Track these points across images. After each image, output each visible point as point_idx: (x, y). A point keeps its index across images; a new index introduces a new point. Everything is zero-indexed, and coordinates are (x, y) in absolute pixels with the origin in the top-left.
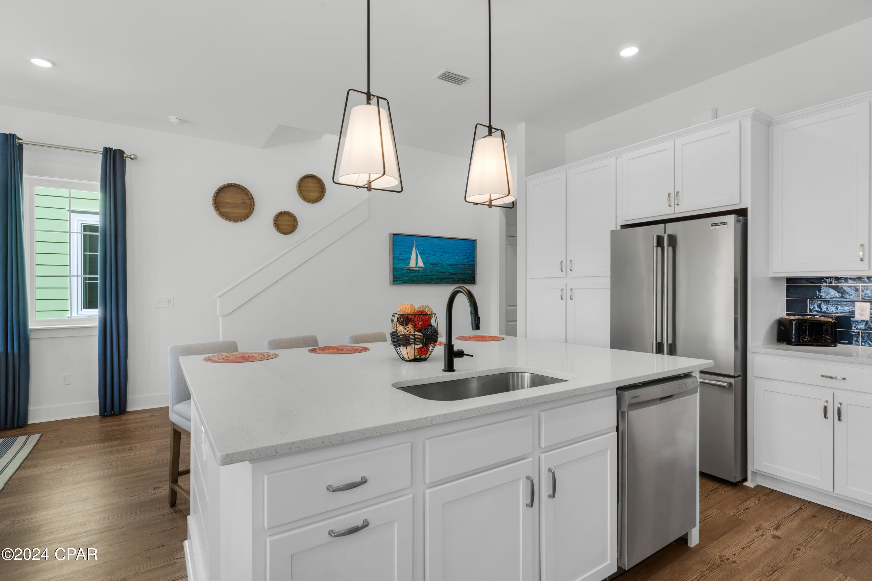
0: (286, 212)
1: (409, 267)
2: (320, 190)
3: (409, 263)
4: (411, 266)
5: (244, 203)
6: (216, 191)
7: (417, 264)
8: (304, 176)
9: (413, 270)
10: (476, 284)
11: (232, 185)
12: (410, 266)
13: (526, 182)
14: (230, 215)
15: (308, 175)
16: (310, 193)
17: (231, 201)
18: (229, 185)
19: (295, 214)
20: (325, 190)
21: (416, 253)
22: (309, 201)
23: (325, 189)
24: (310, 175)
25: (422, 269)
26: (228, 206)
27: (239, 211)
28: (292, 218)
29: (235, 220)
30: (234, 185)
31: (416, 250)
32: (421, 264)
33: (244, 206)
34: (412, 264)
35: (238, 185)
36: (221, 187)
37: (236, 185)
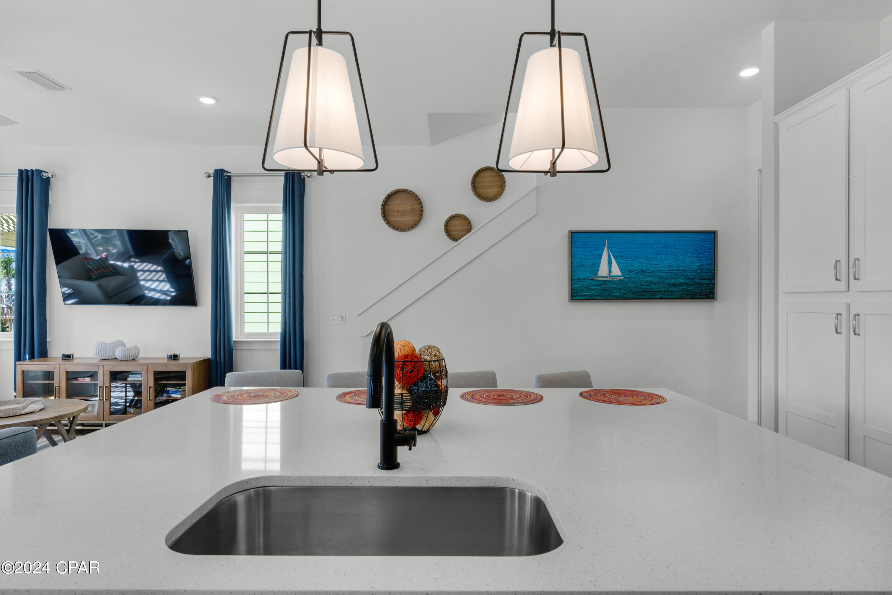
0: (458, 215)
1: (598, 277)
2: (500, 184)
3: (598, 271)
4: (600, 276)
5: (413, 209)
6: (384, 199)
7: (610, 271)
8: (479, 170)
9: (604, 281)
10: (716, 300)
11: (400, 190)
12: (598, 275)
13: (776, 126)
14: (399, 224)
15: (484, 167)
16: (487, 189)
17: (400, 209)
18: (396, 191)
19: (468, 216)
20: (505, 184)
21: (609, 256)
22: (485, 200)
23: (505, 182)
24: (486, 167)
25: (618, 279)
26: (396, 215)
27: (408, 219)
28: (465, 222)
29: (402, 229)
30: (401, 190)
31: (608, 252)
32: (616, 271)
33: (412, 213)
34: (603, 271)
35: (406, 190)
36: (388, 195)
37: (404, 190)
